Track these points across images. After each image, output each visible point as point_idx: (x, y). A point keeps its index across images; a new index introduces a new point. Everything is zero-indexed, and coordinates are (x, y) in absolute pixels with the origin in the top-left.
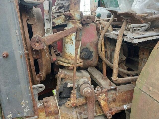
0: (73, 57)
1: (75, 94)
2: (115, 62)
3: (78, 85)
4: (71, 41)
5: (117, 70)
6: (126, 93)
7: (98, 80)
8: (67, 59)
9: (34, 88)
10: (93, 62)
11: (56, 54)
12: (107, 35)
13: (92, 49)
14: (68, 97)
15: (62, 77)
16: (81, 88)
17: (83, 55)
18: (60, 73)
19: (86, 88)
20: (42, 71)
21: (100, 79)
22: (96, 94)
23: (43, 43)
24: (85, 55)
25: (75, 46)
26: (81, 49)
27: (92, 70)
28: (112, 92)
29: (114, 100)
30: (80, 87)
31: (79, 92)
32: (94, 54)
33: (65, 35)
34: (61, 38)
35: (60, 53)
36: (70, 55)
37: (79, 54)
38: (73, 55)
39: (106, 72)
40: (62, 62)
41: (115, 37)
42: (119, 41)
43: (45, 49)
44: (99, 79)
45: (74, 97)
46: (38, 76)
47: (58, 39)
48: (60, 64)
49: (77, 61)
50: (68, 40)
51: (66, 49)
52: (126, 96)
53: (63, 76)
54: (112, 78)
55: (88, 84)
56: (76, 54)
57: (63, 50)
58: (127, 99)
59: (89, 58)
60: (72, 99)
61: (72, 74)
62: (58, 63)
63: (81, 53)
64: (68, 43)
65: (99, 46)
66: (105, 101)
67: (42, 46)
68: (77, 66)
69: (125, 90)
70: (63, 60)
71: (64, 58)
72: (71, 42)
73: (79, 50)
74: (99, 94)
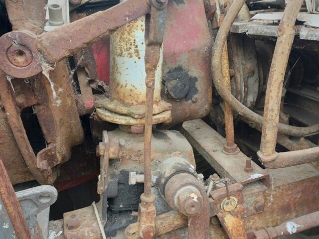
0: (143, 97)
1: (152, 205)
2: (270, 108)
3: (160, 176)
4: (133, 48)
5: (276, 131)
6: (292, 190)
7: (211, 153)
8: (123, 103)
9: (23, 200)
10: (198, 107)
11: (93, 89)
12: (237, 28)
13: (195, 72)
14: (132, 208)
15: (111, 156)
16: (169, 189)
17: (169, 89)
18: (105, 145)
19: (182, 189)
20: (54, 141)
21: (217, 151)
22: (211, 200)
23: (40, 56)
24: (175, 87)
25: (147, 62)
26: (163, 70)
27: (194, 125)
28: (253, 187)
29: (260, 210)
30: (165, 183)
31: (163, 196)
32: (200, 85)
33: (111, 26)
34: (97, 34)
35: (105, 87)
36: (131, 90)
37: (158, 86)
38: (142, 90)
39: (233, 131)
40: (111, 111)
41: (265, 30)
42: (283, 41)
43: (48, 76)
44: (214, 151)
45: (149, 213)
46: (41, 155)
47: (87, 41)
48: (104, 118)
49: (154, 106)
50: (123, 44)
51: (119, 74)
52: (290, 196)
53: (114, 153)
54: (259, 154)
55: (188, 172)
56: (150, 88)
57: (111, 77)
58: (292, 205)
59: (187, 97)
60: (144, 218)
61: (141, 146)
62: (99, 115)
63: (163, 83)
64: (125, 53)
65: (216, 61)
66: (238, 217)
67: (34, 64)
68: (155, 122)
69: (290, 181)
70: (111, 106)
71: (116, 101)
72: (132, 51)
73: (158, 74)
74: (221, 199)
